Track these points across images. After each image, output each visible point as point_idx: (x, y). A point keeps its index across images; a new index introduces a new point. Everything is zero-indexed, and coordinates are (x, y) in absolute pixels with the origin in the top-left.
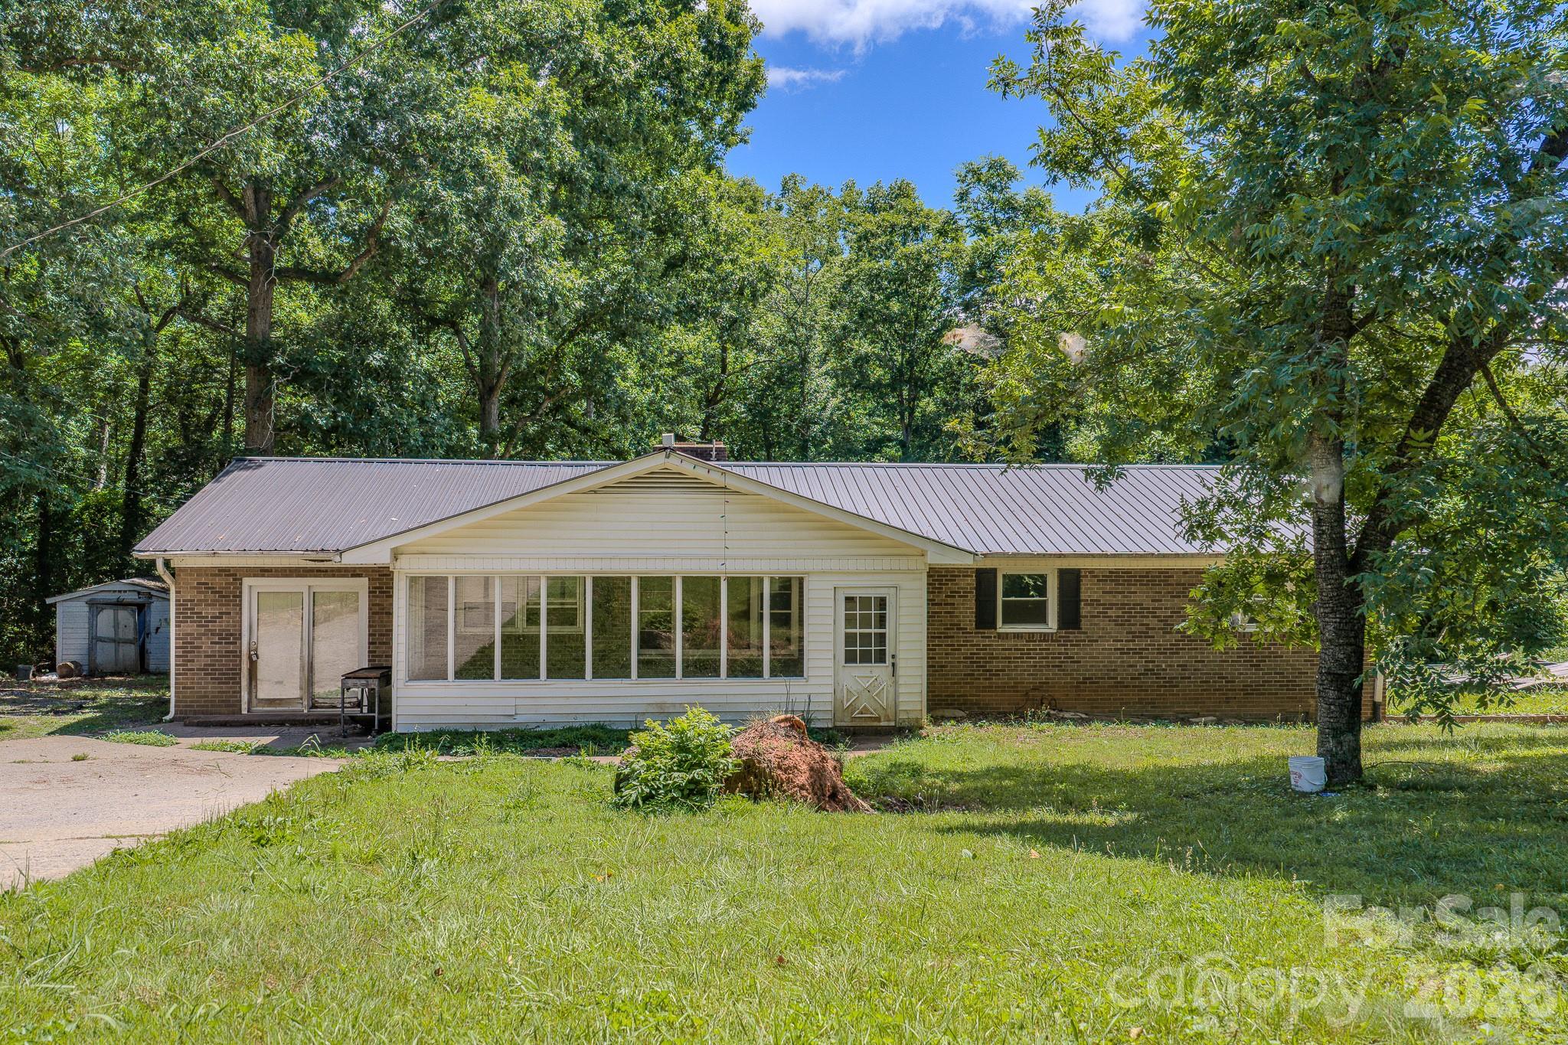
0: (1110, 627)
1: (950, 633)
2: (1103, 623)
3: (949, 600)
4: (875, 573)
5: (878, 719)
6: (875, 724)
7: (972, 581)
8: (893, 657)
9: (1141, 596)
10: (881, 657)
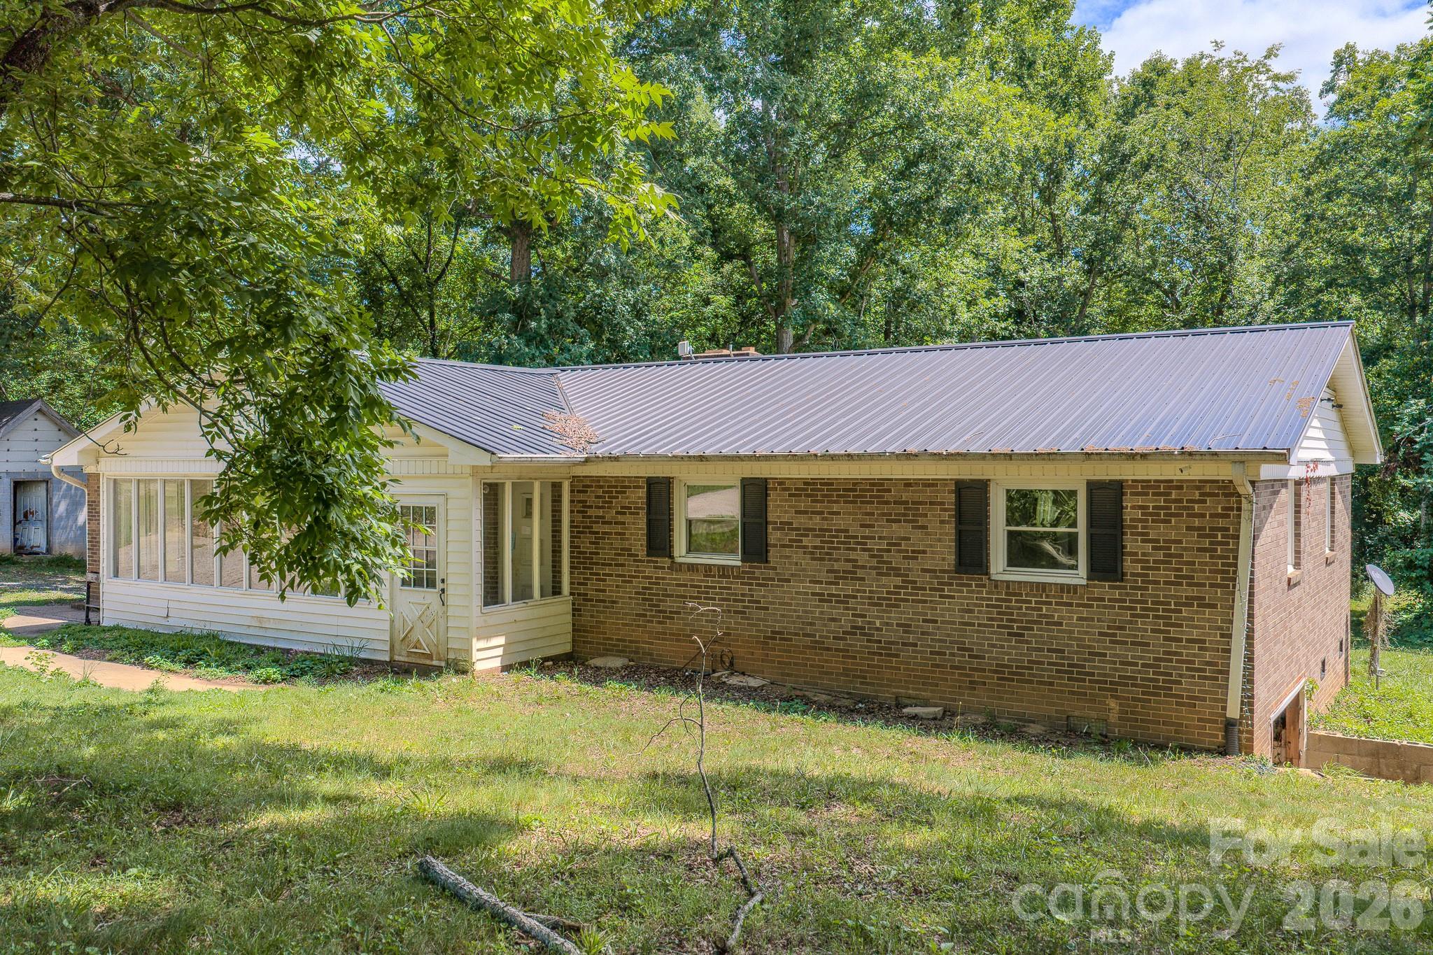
0: (806, 561)
1: (621, 560)
2: (797, 556)
3: (620, 518)
4: (430, 476)
5: (430, 657)
6: (428, 662)
7: (642, 493)
8: (443, 581)
9: (846, 519)
10: (431, 584)
